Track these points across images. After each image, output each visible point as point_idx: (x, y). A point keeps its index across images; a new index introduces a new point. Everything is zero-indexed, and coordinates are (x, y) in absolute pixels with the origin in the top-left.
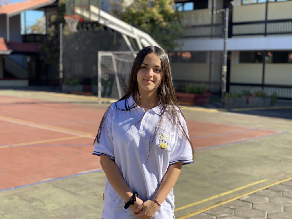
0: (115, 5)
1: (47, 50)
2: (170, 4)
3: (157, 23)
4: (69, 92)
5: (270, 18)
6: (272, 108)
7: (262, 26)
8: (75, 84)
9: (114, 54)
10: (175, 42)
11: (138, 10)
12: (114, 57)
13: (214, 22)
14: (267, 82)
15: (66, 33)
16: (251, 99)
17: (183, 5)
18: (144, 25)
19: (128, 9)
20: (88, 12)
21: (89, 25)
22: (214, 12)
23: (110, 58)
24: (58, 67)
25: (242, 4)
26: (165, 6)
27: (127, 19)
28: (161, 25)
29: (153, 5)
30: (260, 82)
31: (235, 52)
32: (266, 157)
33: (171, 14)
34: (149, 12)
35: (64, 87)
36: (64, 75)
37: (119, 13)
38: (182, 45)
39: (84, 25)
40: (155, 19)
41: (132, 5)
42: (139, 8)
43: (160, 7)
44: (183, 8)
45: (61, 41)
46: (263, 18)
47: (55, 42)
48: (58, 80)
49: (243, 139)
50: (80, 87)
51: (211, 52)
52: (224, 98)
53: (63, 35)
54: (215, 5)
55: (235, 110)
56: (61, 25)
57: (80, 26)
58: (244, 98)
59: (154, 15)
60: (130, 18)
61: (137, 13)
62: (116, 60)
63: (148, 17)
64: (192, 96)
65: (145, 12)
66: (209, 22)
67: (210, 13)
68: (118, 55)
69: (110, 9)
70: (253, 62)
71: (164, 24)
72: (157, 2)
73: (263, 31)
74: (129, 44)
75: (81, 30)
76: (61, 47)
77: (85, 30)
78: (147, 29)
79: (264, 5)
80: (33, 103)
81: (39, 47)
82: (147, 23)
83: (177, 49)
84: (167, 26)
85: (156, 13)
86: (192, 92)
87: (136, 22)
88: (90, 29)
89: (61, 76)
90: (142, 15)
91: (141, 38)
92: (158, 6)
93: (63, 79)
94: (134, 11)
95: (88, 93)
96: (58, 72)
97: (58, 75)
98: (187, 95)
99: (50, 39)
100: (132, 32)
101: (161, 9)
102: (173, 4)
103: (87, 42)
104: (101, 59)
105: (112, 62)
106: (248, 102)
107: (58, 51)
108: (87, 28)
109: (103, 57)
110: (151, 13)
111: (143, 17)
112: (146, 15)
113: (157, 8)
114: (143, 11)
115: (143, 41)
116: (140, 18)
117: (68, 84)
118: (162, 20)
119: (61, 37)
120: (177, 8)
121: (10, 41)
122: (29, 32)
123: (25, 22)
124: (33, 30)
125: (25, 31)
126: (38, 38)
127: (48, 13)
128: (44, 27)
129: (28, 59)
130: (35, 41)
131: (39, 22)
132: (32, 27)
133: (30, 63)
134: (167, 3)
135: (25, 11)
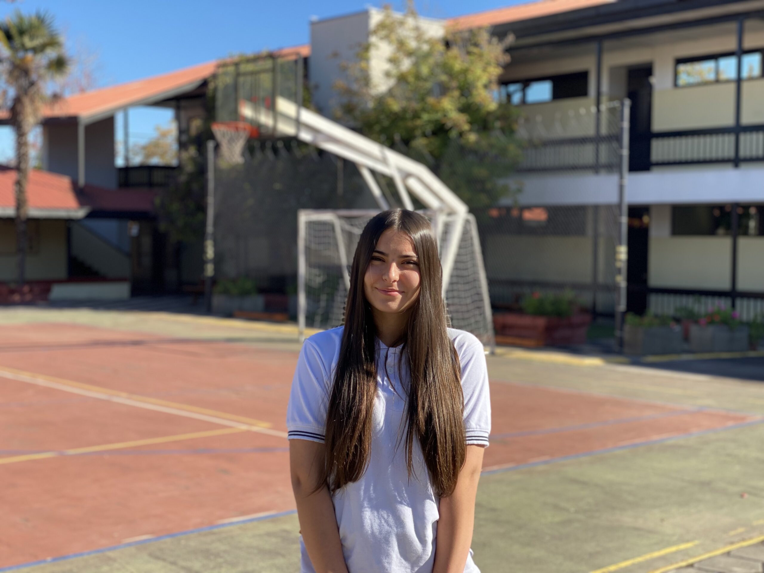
0: (349, 92)
1: (175, 207)
2: (486, 86)
3: (453, 134)
4: (229, 315)
5: (747, 119)
6: (752, 354)
7: (728, 140)
8: (244, 293)
9: (340, 217)
10: (501, 182)
11: (404, 103)
12: (338, 224)
13: (604, 131)
14: (743, 285)
15: (223, 164)
16: (694, 330)
17: (524, 90)
18: (420, 143)
19: (381, 100)
20: (271, 114)
21: (280, 145)
22: (604, 107)
23: (329, 227)
24: (202, 251)
25: (676, 85)
26: (475, 92)
27: (377, 128)
28: (462, 141)
29: (444, 90)
30: (725, 285)
31: (661, 206)
32: (705, 485)
33: (489, 113)
34: (434, 110)
35: (217, 300)
36: (216, 269)
37: (357, 113)
38: (520, 190)
39: (269, 145)
40: (449, 124)
41: (390, 92)
42: (409, 99)
43: (462, 95)
44: (524, 96)
45: (211, 185)
46: (729, 121)
47: (195, 187)
48: (203, 282)
49: (655, 437)
50: (259, 301)
51: (596, 208)
52: (621, 329)
53: (217, 170)
54: (605, 87)
55: (651, 359)
56: (211, 145)
57: (257, 144)
58: (677, 328)
59: (445, 116)
60: (386, 123)
61: (404, 110)
62: (343, 230)
63: (429, 122)
64: (541, 322)
65: (424, 110)
66: (591, 132)
67: (593, 109)
68: (348, 219)
69: (334, 103)
71: (472, 137)
72: (454, 84)
73: (730, 153)
74: (376, 191)
75: (258, 155)
76: (211, 200)
77: (270, 154)
78: (425, 152)
79: (732, 87)
80: (136, 343)
81: (157, 201)
82: (424, 135)
83: (505, 201)
84: (477, 142)
85: (451, 110)
86: (540, 312)
87: (397, 137)
88: (283, 152)
89: (210, 270)
90: (416, 115)
91: (407, 175)
92: (456, 93)
93: (214, 281)
94: (395, 106)
95: (278, 316)
96: (203, 262)
97: (202, 269)
98: (525, 321)
99: (183, 178)
100: (384, 161)
101: (463, 100)
102: (495, 88)
103: (278, 186)
104: (306, 228)
105: (335, 238)
106: (686, 338)
107: (202, 208)
108: (275, 150)
109: (310, 224)
110: (437, 112)
111: (418, 122)
112: (425, 117)
113: (453, 97)
114: (416, 105)
115: (413, 183)
116: (410, 124)
117: (226, 292)
118: (466, 127)
119: (211, 175)
120: (509, 96)
121: (86, 185)
122: (137, 160)
123: (126, 134)
124: (148, 156)
125: (127, 159)
126: (158, 177)
127: (183, 114)
128: (175, 147)
129: (134, 229)
130: (151, 184)
131: (164, 135)
132: (144, 148)
133: (137, 240)
134: (480, 84)
135: (125, 108)
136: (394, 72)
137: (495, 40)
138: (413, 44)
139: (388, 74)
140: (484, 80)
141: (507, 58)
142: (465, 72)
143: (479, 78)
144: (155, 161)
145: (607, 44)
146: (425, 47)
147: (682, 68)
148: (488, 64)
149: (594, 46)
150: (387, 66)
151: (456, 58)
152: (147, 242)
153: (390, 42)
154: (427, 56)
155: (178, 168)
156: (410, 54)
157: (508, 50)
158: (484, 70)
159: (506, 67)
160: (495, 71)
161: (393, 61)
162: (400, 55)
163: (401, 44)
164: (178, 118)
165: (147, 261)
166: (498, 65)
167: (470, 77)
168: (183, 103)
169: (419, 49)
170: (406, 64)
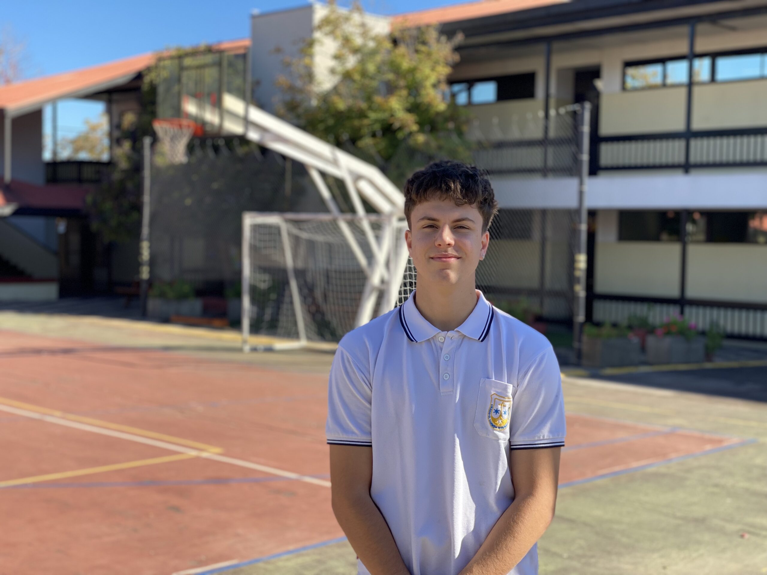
0: (292, 89)
1: (108, 205)
2: (435, 86)
3: (400, 135)
4: (165, 320)
5: (697, 125)
6: (708, 365)
7: (679, 145)
8: (182, 297)
9: (287, 221)
11: (350, 102)
12: (284, 227)
13: (552, 134)
14: (692, 293)
15: (160, 161)
16: (651, 341)
17: (469, 89)
18: (367, 142)
19: (325, 98)
20: (217, 111)
21: (221, 143)
22: (552, 112)
23: (275, 230)
24: (138, 252)
25: (624, 88)
26: (423, 92)
27: (321, 127)
28: (411, 142)
29: (391, 89)
30: (674, 292)
31: (608, 211)
33: (438, 114)
34: (380, 109)
35: (153, 304)
36: (151, 272)
37: (300, 110)
39: (209, 143)
40: (397, 125)
41: (335, 90)
42: (354, 97)
43: (410, 94)
44: (470, 96)
45: (147, 183)
46: (679, 126)
47: (130, 185)
48: (138, 284)
50: (197, 305)
51: (544, 212)
52: (580, 341)
53: (155, 169)
54: (553, 90)
55: (609, 371)
56: (147, 141)
57: (197, 142)
58: (635, 339)
59: (392, 116)
60: (331, 122)
61: (350, 110)
62: (290, 234)
63: (376, 121)
65: (370, 108)
66: (537, 133)
67: (541, 114)
68: (296, 223)
69: (277, 100)
70: (656, 238)
71: (421, 138)
72: (402, 83)
73: (680, 158)
74: (325, 193)
75: (198, 153)
76: (146, 198)
77: (211, 153)
78: (373, 151)
79: (683, 92)
81: (89, 199)
82: (374, 135)
84: (427, 143)
85: (399, 109)
87: (345, 137)
88: (224, 151)
89: (145, 273)
90: (362, 115)
91: (358, 177)
92: (404, 93)
93: (150, 283)
94: (341, 105)
95: (217, 322)
96: (138, 265)
97: (138, 272)
99: (116, 176)
100: (335, 162)
101: (411, 100)
102: (444, 87)
103: (215, 186)
104: (251, 231)
105: (282, 241)
106: (643, 348)
107: (138, 208)
108: (216, 149)
109: (256, 228)
110: (384, 111)
111: (366, 122)
112: (373, 115)
113: (400, 96)
114: (363, 105)
115: (364, 186)
116: (356, 123)
117: (162, 295)
118: (415, 128)
119: (147, 173)
120: (454, 96)
121: (13, 181)
122: (65, 154)
123: (55, 128)
124: (77, 150)
125: (55, 153)
126: (87, 173)
127: (115, 108)
128: (106, 142)
129: (62, 226)
130: (80, 180)
131: (93, 129)
132: (73, 142)
133: (64, 238)
134: (428, 83)
135: (54, 101)
136: (339, 69)
137: (444, 39)
138: (358, 41)
139: (333, 71)
140: (433, 79)
141: (457, 57)
142: (413, 71)
143: (427, 78)
144: (83, 156)
145: (556, 45)
146: (371, 44)
147: (631, 71)
148: (437, 63)
149: (542, 47)
150: (332, 63)
151: (403, 56)
152: (75, 240)
153: (335, 38)
154: (373, 53)
155: (110, 164)
156: (356, 51)
157: (457, 49)
158: (433, 69)
159: (455, 66)
160: (444, 71)
161: (337, 57)
162: (345, 51)
163: (346, 40)
164: (109, 111)
165: (75, 260)
166: (447, 64)
167: (419, 76)
168: (115, 97)
169: (365, 45)
170: (351, 61)
